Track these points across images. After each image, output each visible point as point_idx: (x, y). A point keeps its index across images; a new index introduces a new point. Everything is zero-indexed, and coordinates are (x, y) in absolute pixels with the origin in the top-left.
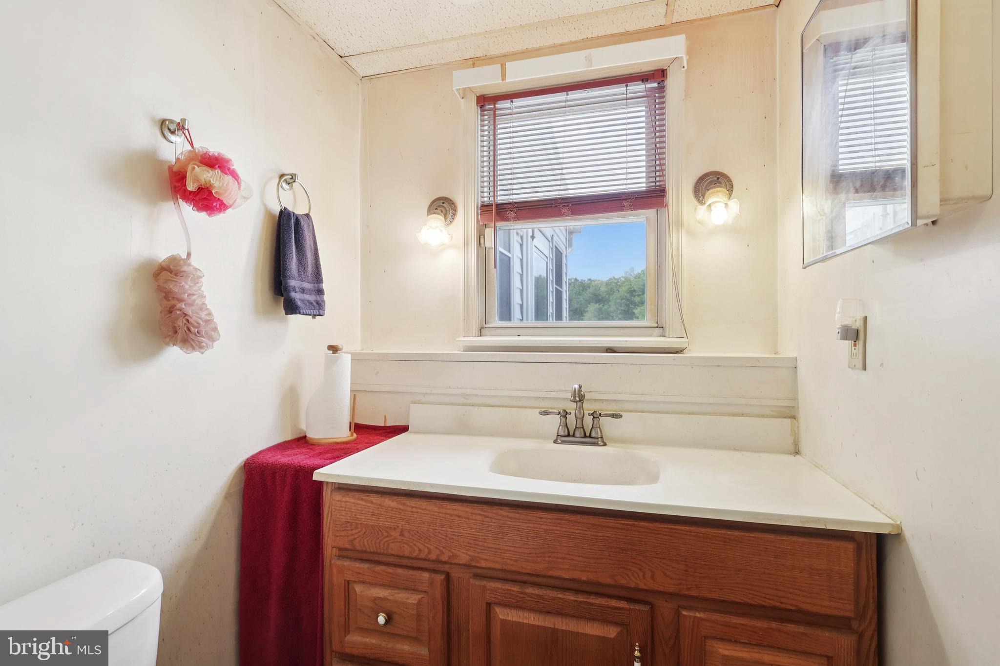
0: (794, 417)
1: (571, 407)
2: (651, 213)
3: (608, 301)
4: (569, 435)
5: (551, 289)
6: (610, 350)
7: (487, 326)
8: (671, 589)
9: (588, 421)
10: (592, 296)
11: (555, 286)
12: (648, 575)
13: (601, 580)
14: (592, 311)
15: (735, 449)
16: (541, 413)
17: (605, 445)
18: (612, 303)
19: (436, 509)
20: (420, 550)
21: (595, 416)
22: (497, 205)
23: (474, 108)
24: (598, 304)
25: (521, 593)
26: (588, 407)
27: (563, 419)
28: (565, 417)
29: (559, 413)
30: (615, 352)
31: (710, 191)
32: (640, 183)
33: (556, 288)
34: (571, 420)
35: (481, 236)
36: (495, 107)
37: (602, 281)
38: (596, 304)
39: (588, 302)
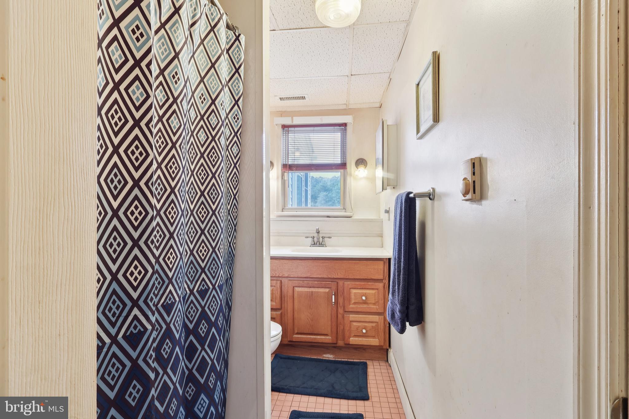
0: (382, 237)
1: (316, 235)
2: (342, 171)
3: (331, 190)
4: (315, 244)
5: (303, 190)
6: (328, 217)
7: (285, 208)
8: (342, 277)
9: (321, 239)
10: (322, 187)
11: (305, 188)
12: (336, 274)
13: (324, 277)
14: (322, 197)
15: (366, 247)
16: (306, 238)
17: (326, 247)
18: (334, 192)
19: (278, 262)
20: (273, 274)
21: (323, 238)
22: (289, 165)
23: (280, 129)
24: (325, 192)
25: (303, 283)
26: (321, 235)
27: (313, 239)
28: (314, 238)
29: (312, 237)
30: (330, 217)
31: (360, 166)
32: (338, 161)
33: (305, 189)
34: (316, 239)
35: (283, 175)
36: (288, 130)
37: (328, 179)
38: (324, 192)
39: (320, 191)
